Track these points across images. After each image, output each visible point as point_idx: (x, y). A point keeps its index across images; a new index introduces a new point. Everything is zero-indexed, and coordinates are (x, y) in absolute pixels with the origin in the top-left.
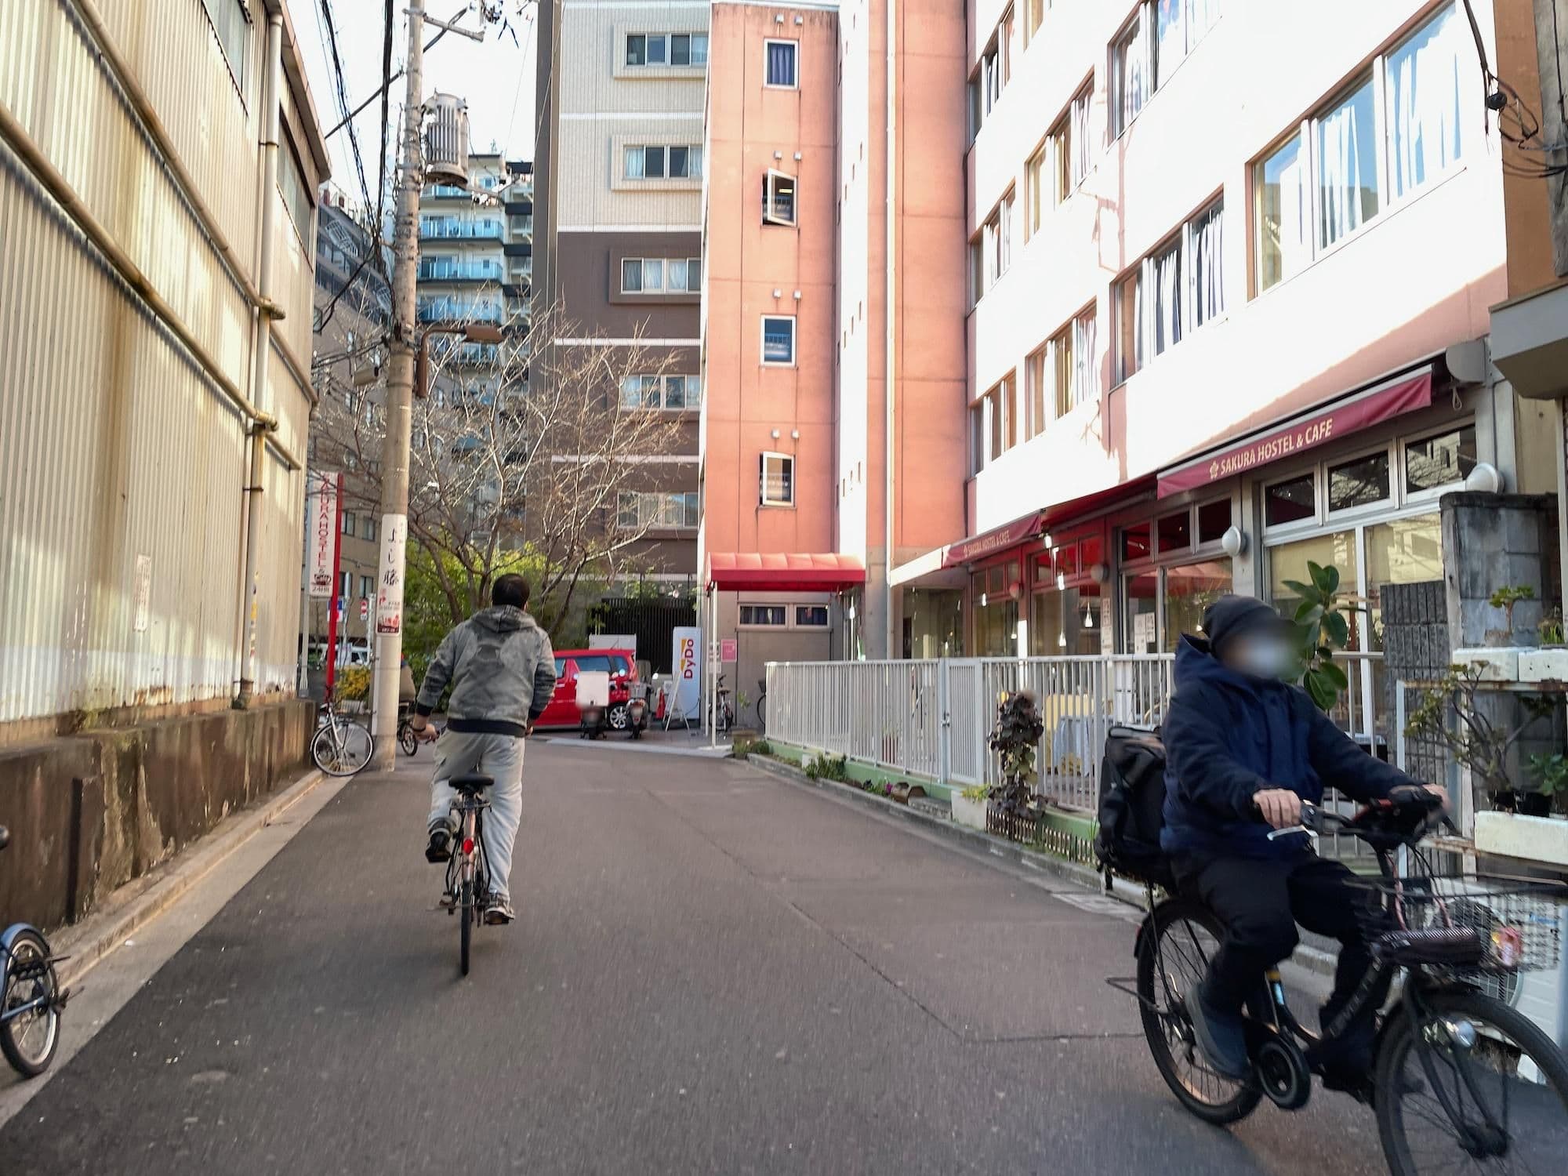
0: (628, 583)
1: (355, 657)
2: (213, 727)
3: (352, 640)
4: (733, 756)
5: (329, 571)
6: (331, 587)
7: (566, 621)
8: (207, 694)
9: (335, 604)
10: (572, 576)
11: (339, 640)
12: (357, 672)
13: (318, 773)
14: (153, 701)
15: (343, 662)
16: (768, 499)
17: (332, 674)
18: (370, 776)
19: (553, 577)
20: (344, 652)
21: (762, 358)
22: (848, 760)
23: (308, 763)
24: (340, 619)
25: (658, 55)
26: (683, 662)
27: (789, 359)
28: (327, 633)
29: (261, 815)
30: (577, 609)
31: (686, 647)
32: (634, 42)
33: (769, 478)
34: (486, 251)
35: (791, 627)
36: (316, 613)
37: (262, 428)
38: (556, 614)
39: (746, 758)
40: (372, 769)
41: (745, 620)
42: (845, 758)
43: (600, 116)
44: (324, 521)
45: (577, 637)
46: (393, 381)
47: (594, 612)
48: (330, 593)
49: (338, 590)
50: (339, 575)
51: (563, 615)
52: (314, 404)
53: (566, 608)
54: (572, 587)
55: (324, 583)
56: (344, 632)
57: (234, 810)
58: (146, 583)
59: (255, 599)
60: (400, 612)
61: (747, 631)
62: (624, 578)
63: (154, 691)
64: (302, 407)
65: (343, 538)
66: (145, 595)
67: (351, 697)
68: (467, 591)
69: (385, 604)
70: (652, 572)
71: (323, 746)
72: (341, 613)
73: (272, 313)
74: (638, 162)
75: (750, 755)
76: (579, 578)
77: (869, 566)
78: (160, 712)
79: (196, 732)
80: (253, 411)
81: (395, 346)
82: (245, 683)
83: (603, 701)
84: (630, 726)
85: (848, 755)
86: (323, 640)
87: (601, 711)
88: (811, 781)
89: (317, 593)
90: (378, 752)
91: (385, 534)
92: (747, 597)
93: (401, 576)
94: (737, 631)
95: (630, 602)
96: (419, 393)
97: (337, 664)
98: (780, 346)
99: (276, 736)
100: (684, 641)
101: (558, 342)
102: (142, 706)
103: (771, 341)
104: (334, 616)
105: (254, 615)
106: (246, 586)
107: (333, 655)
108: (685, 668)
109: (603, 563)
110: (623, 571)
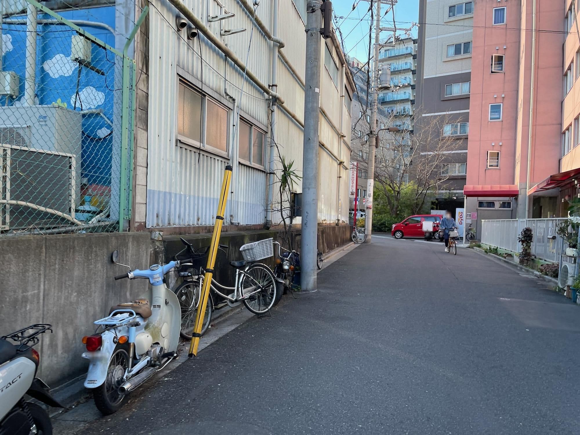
0: (444, 193)
1: (362, 216)
2: (334, 228)
3: (361, 210)
4: (469, 247)
5: (355, 191)
6: (355, 195)
7: (424, 205)
8: (332, 222)
9: (356, 200)
10: (425, 191)
11: (357, 210)
12: (362, 220)
13: (353, 242)
14: (324, 222)
15: (358, 217)
16: (490, 166)
17: (356, 220)
18: (365, 244)
19: (420, 192)
20: (359, 214)
21: (489, 119)
22: (498, 249)
23: (351, 240)
24: (357, 204)
25: (460, 12)
26: (459, 219)
27: (499, 118)
28: (354, 208)
29: (342, 248)
30: (428, 202)
31: (460, 214)
32: (452, 8)
33: (490, 159)
34: (405, 74)
35: (497, 209)
36: (351, 202)
37: (341, 163)
38: (420, 203)
39: (473, 248)
40: (365, 243)
41: (480, 206)
42: (497, 248)
43: (439, 37)
44: (353, 176)
45: (427, 211)
46: (371, 144)
47: (433, 203)
48: (355, 197)
49: (357, 195)
50: (357, 190)
51: (423, 204)
52: (351, 151)
53: (423, 202)
54: (425, 195)
55: (353, 194)
56: (358, 208)
57: (337, 247)
58: (323, 200)
59: (340, 202)
60: (372, 204)
61: (481, 210)
62: (444, 191)
63: (324, 220)
64: (348, 153)
65: (358, 178)
66: (323, 202)
67: (360, 227)
68: (393, 196)
69: (368, 202)
70: (453, 190)
71: (354, 237)
72: (357, 202)
73: (343, 136)
74: (452, 50)
75: (474, 247)
76: (427, 192)
77: (521, 189)
78: (325, 225)
79: (331, 229)
80: (339, 160)
81: (371, 136)
82: (338, 220)
83: (431, 230)
84: (439, 238)
85: (499, 247)
86: (353, 210)
87: (430, 233)
88: (485, 253)
89: (351, 197)
90: (367, 238)
91: (368, 184)
92: (481, 199)
93: (372, 195)
94: (477, 210)
95: (445, 199)
96: (377, 147)
97: (357, 218)
98: (497, 114)
99: (344, 232)
100: (459, 213)
101: (424, 115)
102: (323, 223)
103: (493, 112)
104: (356, 203)
105: (340, 205)
106: (338, 199)
107: (355, 215)
108: (460, 221)
109: (434, 188)
110: (443, 190)
